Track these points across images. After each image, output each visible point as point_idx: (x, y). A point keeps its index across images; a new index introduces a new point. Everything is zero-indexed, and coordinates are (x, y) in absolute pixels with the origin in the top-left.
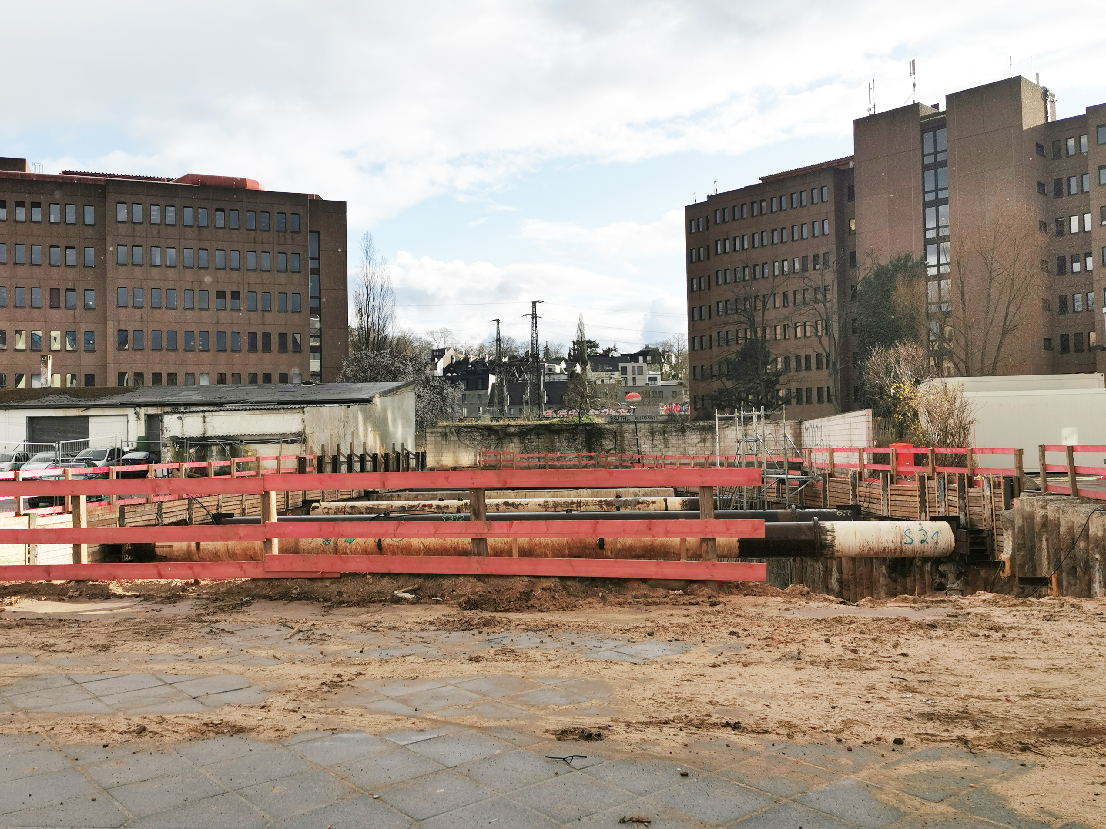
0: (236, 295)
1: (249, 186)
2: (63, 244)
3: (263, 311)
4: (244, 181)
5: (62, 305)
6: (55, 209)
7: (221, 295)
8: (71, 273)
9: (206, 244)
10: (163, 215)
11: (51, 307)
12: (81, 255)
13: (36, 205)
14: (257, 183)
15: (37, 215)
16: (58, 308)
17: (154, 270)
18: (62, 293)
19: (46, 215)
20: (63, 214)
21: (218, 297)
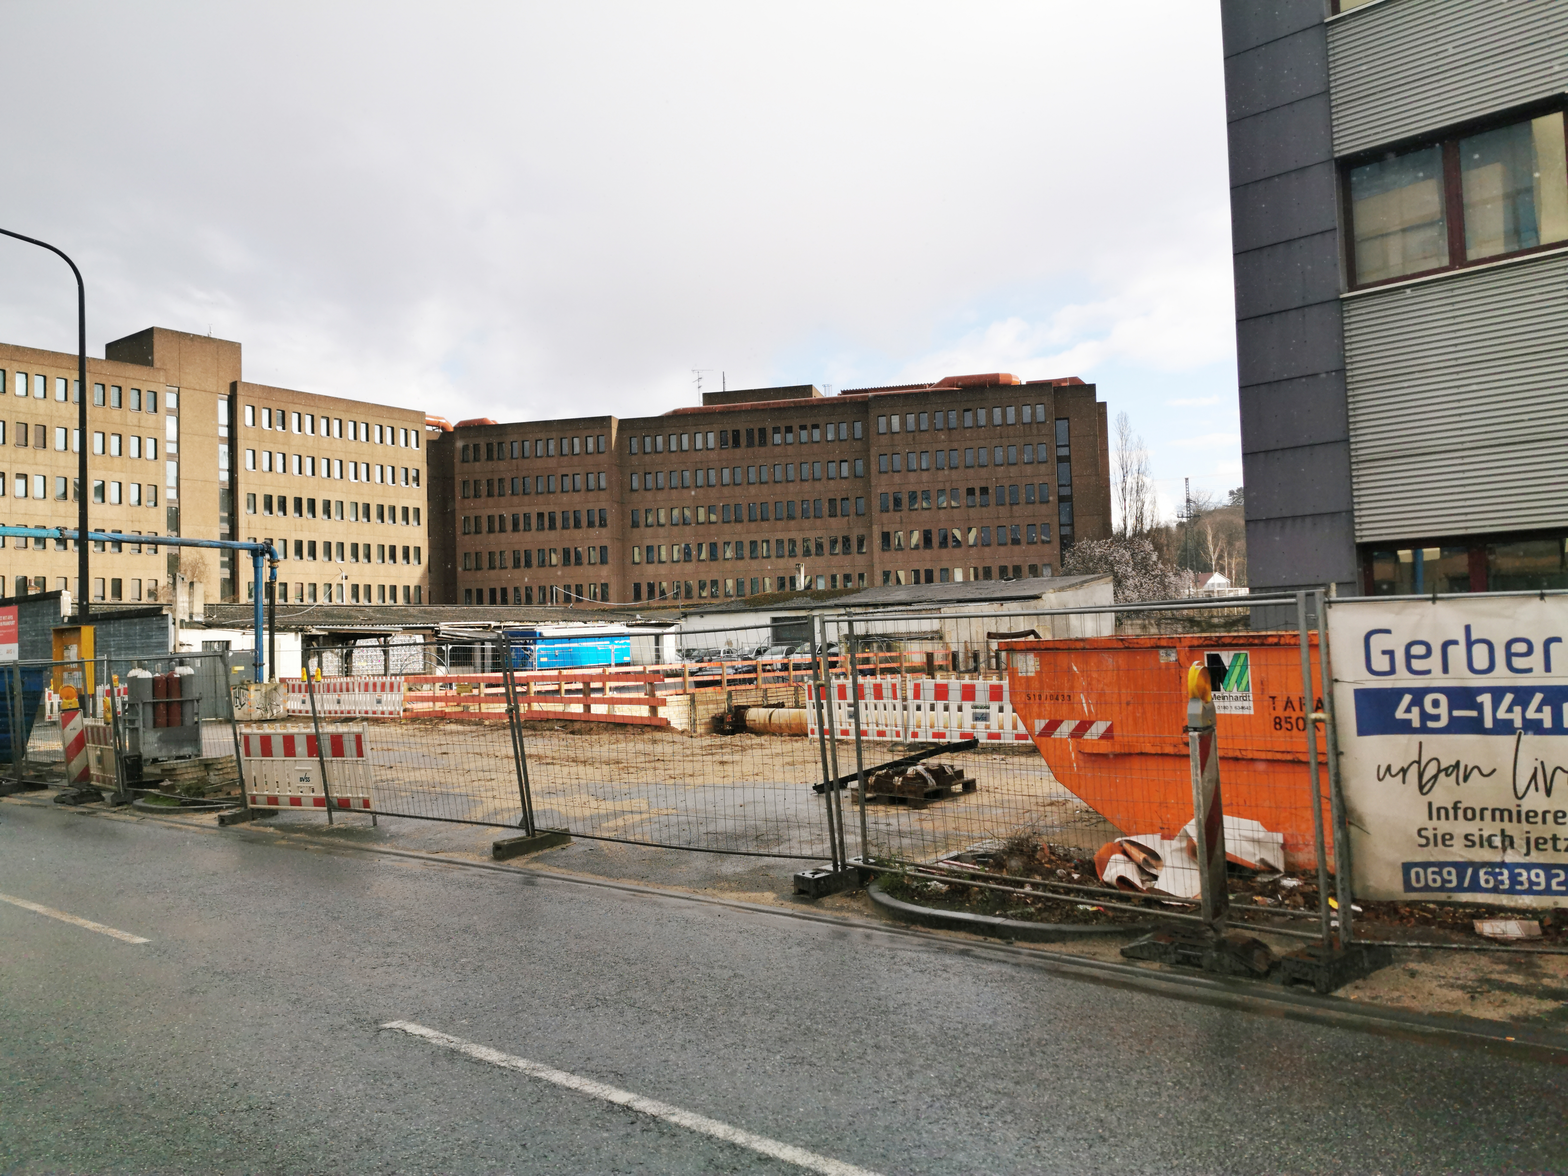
0: (984, 491)
1: (1002, 381)
2: (838, 459)
3: (1011, 504)
4: (997, 376)
5: (839, 512)
6: (831, 428)
7: (971, 492)
8: (845, 484)
9: (955, 445)
10: (918, 422)
11: (830, 516)
12: (852, 469)
13: (815, 426)
14: (1009, 376)
15: (817, 434)
16: (835, 516)
17: (911, 474)
18: (838, 503)
19: (824, 435)
20: (837, 431)
21: (968, 494)
